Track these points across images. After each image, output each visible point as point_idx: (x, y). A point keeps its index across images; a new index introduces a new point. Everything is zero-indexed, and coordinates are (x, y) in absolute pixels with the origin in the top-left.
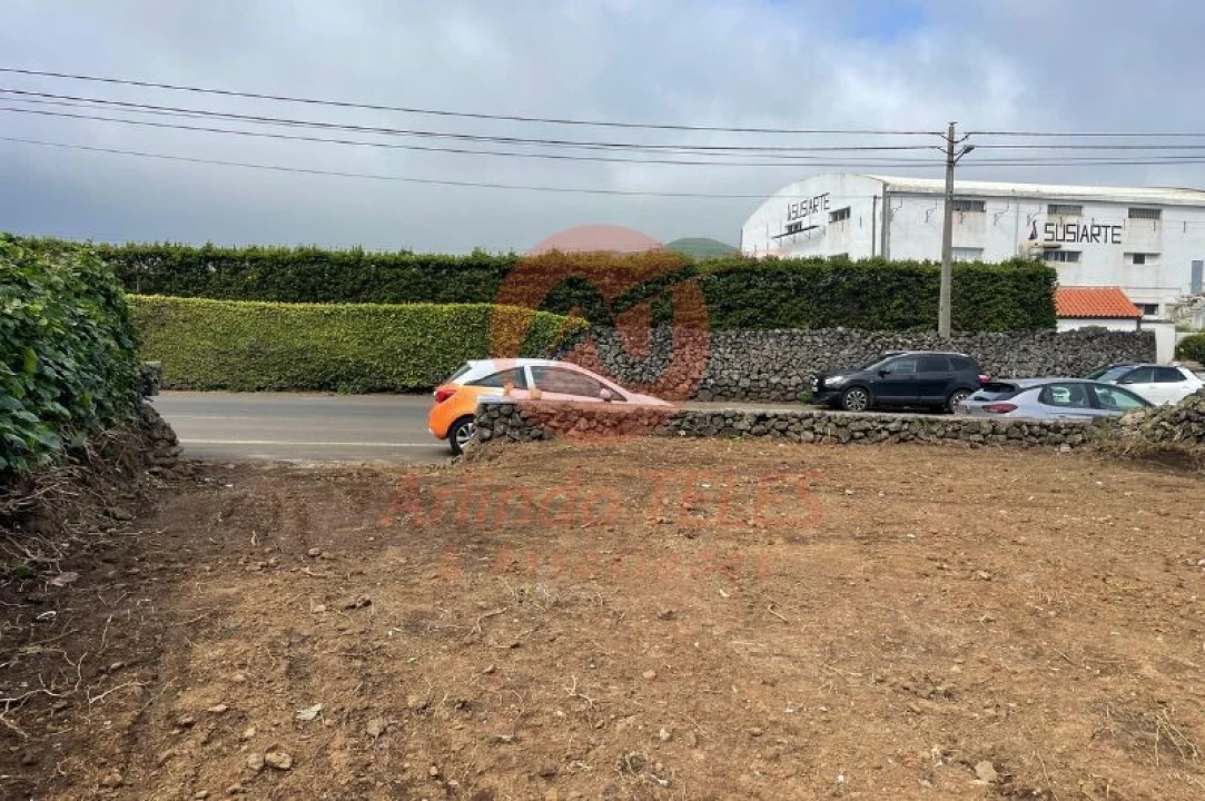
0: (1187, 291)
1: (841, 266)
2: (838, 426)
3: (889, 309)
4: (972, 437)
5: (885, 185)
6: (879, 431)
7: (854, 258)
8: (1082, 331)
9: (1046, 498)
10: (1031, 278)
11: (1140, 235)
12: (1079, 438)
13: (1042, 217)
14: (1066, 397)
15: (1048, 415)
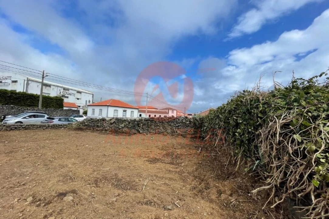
0: (85, 104)
1: (13, 93)
2: (7, 127)
3: (26, 102)
4: (44, 128)
5: (28, 78)
6: (20, 128)
7: (18, 91)
8: (68, 109)
9: (58, 138)
10: (60, 100)
11: (78, 96)
12: (65, 127)
13: (62, 90)
14: (64, 120)
15: (60, 123)
